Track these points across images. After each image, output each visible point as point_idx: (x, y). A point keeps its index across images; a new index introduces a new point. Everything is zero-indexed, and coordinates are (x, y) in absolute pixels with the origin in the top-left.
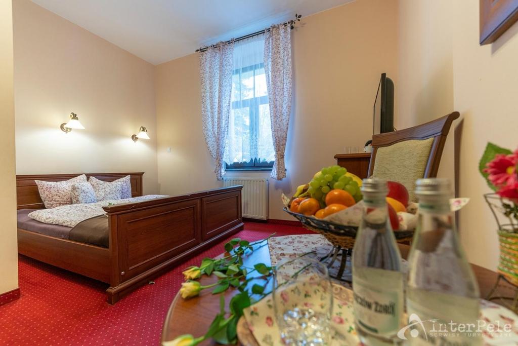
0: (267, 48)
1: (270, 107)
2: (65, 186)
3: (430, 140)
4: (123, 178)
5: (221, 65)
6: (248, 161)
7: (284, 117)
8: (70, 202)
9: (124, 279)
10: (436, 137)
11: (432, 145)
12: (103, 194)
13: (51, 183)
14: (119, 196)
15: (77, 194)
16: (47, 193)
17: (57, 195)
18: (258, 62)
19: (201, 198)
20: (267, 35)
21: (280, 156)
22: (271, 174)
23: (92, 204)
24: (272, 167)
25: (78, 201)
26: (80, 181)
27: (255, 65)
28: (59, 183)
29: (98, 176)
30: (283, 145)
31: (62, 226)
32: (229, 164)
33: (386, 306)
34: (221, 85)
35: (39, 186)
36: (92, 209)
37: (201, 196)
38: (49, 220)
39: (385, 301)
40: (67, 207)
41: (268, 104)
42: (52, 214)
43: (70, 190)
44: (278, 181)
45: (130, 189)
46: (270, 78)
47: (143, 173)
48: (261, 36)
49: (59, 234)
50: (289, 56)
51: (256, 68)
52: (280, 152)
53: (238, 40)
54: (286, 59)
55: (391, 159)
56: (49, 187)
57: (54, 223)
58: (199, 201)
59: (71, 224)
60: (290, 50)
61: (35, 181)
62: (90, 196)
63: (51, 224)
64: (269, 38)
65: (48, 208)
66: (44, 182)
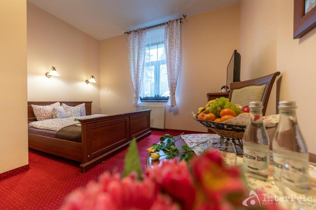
0: (166, 33)
1: (167, 66)
2: (48, 108)
3: (264, 86)
4: (81, 105)
5: (139, 42)
6: (154, 96)
7: (175, 72)
8: (51, 117)
9: (89, 159)
10: (267, 85)
11: (265, 89)
12: (70, 113)
13: (40, 106)
14: (79, 115)
15: (56, 113)
16: (38, 112)
17: (44, 113)
18: (161, 41)
19: (129, 116)
20: (166, 26)
21: (173, 93)
22: (167, 104)
23: (65, 119)
24: (168, 100)
25: (56, 117)
26: (57, 106)
27: (159, 42)
28: (45, 107)
29: (66, 103)
30: (174, 88)
31: (50, 130)
32: (142, 98)
33: (263, 158)
34: (138, 53)
35: (34, 108)
36: (65, 121)
37: (129, 115)
38: (42, 127)
39: (262, 156)
40: (51, 120)
41: (166, 65)
42: (43, 123)
43: (51, 110)
44: (171, 108)
45: (85, 111)
46: (168, 50)
47: (92, 102)
48: (163, 26)
49: (50, 135)
50: (179, 38)
51: (159, 44)
52: (173, 91)
53: (149, 28)
54: (177, 39)
55: (241, 95)
56: (39, 109)
57: (46, 129)
58: (128, 118)
59: (56, 129)
60: (179, 35)
61: (32, 105)
62: (63, 114)
63: (43, 129)
64: (167, 27)
65: (39, 120)
66: (36, 106)
